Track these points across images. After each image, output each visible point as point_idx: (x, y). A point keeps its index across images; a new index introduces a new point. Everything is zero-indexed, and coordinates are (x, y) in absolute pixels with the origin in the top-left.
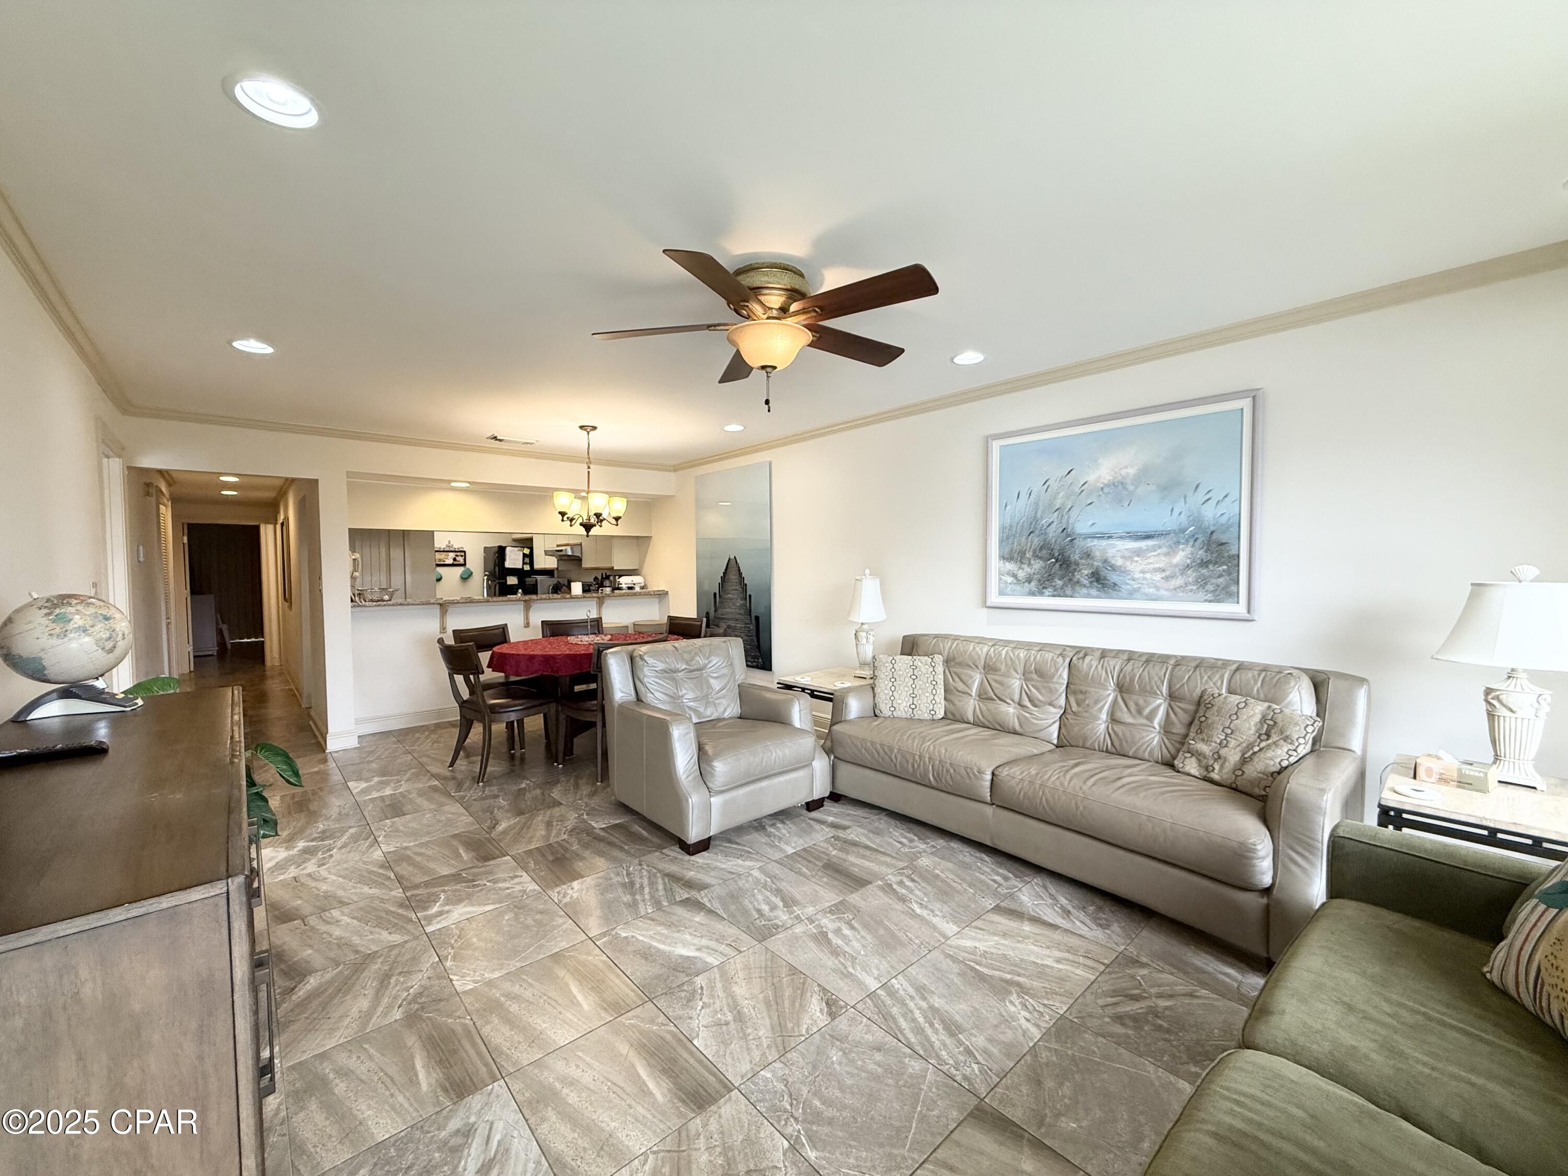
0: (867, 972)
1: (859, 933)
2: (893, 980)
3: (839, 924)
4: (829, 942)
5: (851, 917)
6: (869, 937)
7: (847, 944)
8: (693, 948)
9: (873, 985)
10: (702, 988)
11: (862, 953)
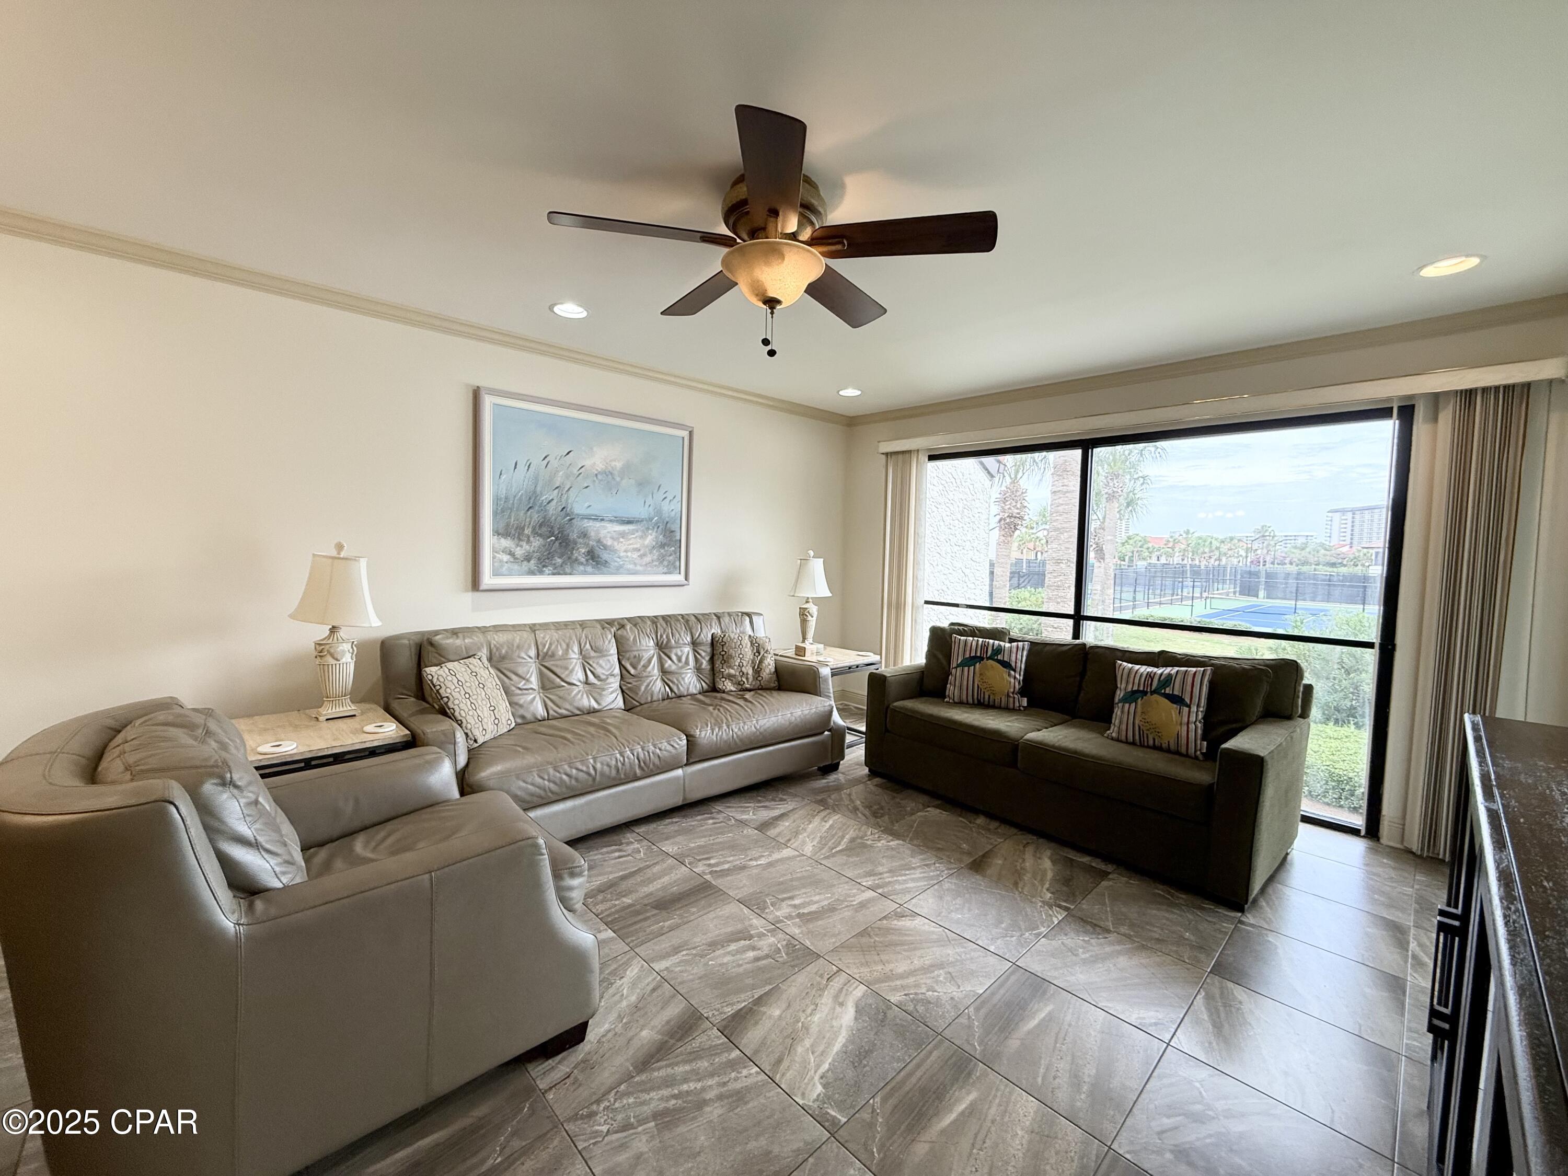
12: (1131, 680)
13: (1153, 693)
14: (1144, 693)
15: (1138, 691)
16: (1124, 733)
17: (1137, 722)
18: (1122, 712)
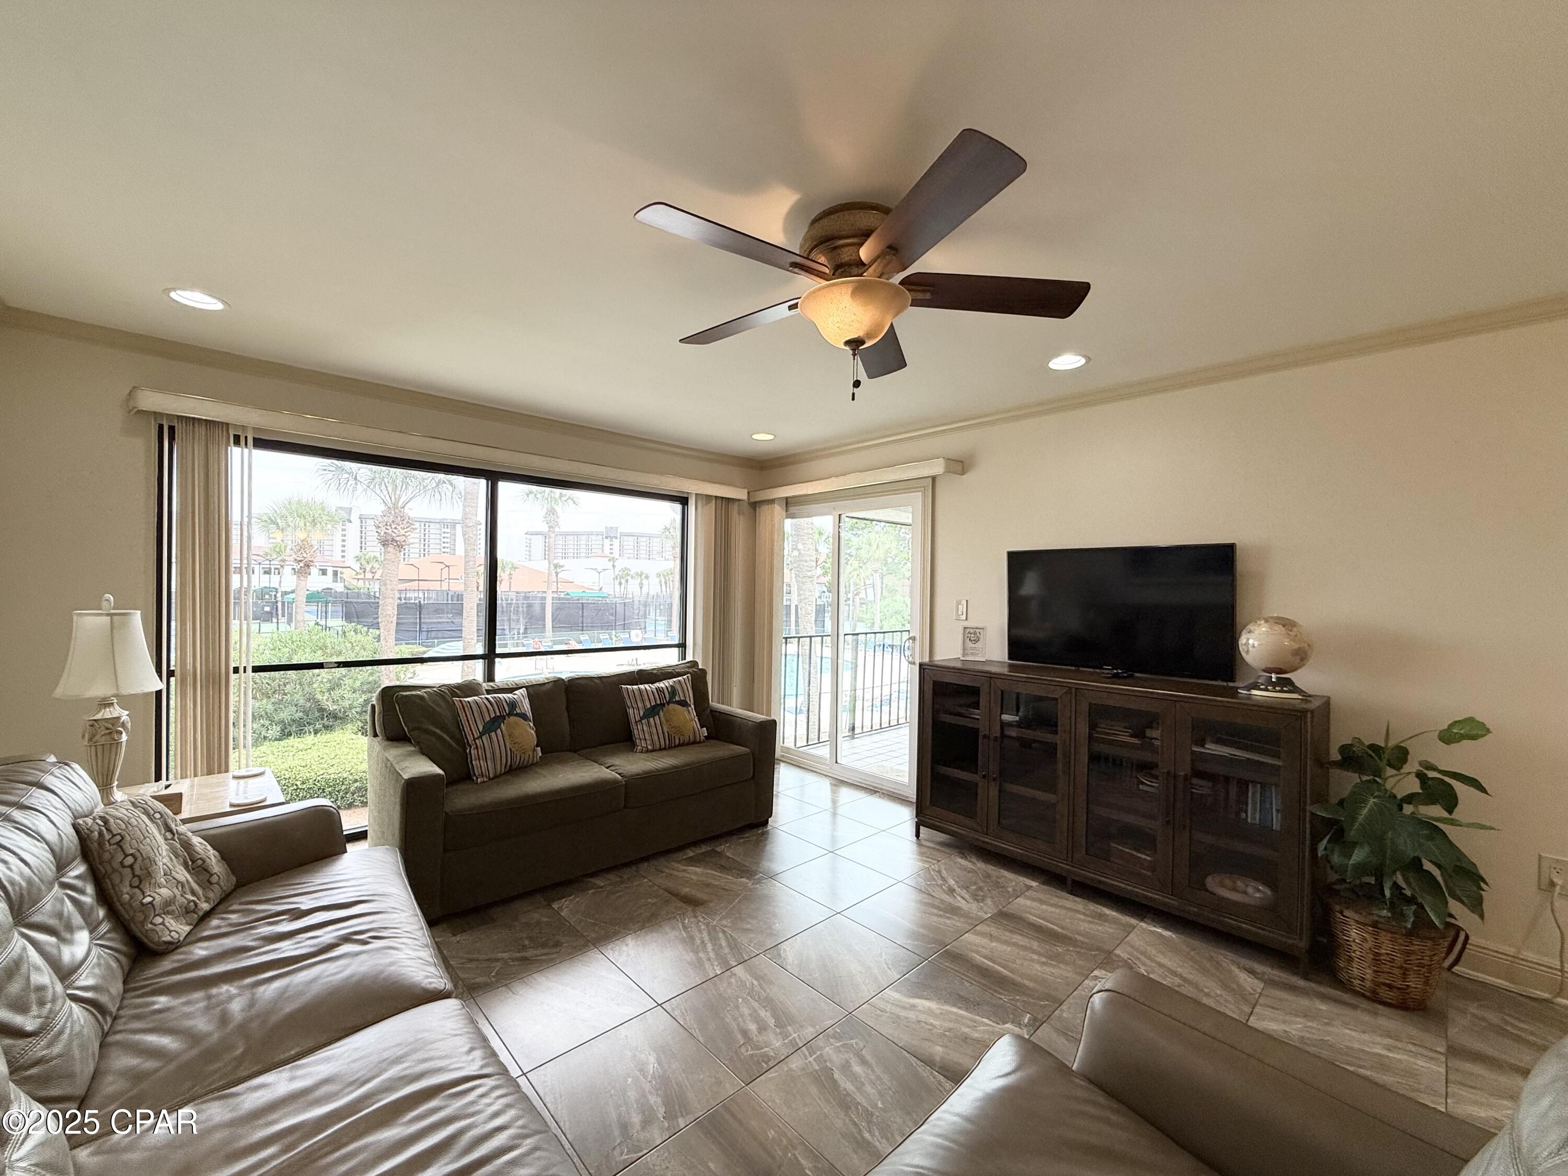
0: (741, 981)
1: (738, 1025)
2: (719, 972)
3: (760, 1039)
4: (775, 1015)
5: (743, 1050)
6: (728, 1019)
7: (756, 1011)
8: (920, 1008)
9: (739, 970)
10: (890, 969)
11: (740, 1000)
12: (646, 697)
13: (668, 703)
14: (663, 705)
15: (657, 705)
16: (657, 743)
17: (665, 730)
18: (649, 726)
